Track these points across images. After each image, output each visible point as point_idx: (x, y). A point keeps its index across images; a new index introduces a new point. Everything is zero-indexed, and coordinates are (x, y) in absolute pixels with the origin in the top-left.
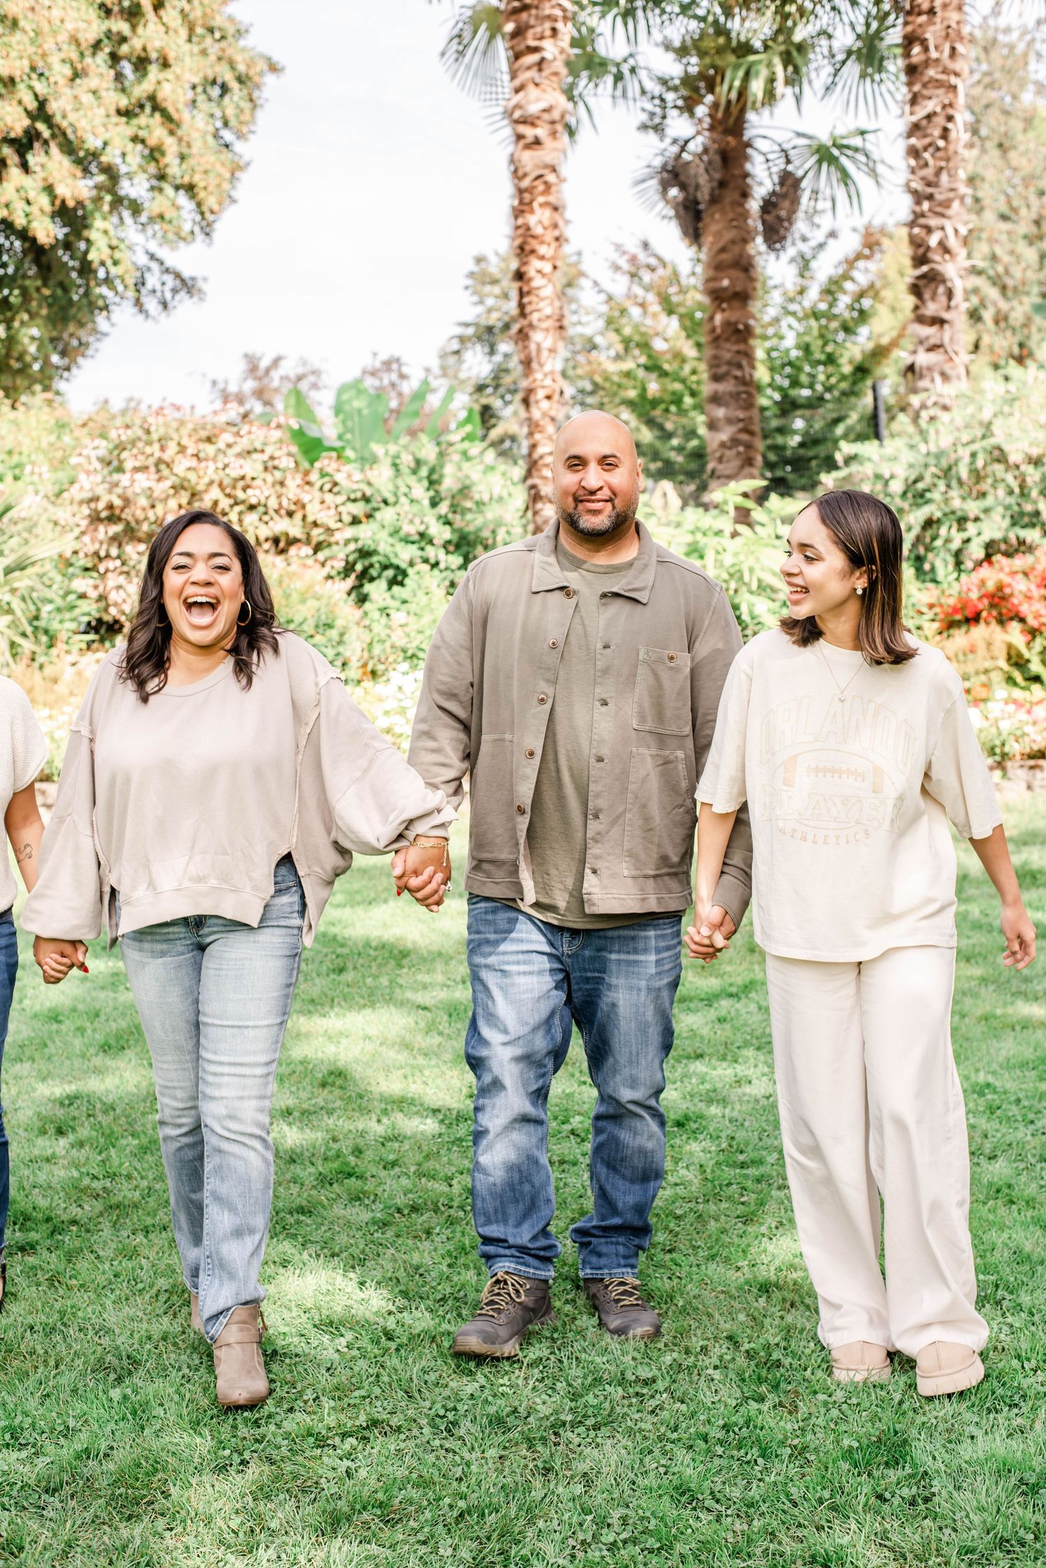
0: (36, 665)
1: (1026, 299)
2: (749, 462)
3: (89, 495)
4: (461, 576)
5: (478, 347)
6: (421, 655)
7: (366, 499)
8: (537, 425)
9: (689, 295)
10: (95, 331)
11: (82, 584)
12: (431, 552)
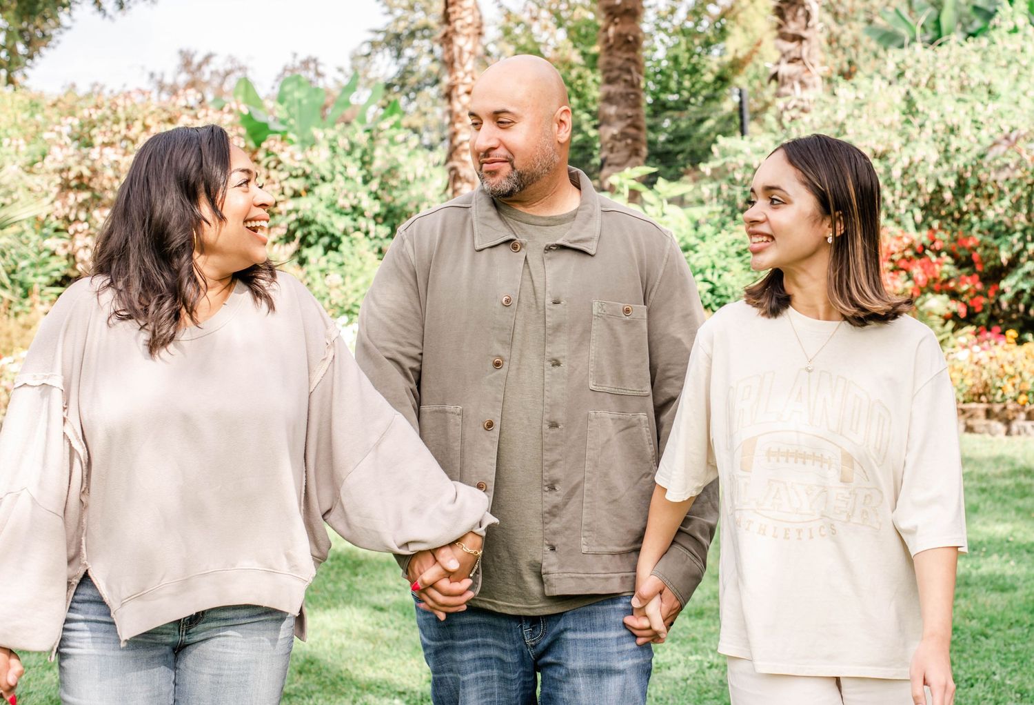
0: (12, 313)
1: (854, 24)
2: (636, 152)
3: (61, 166)
4: (389, 245)
5: (387, 51)
6: (356, 310)
7: (306, 176)
8: (458, 116)
9: (577, 12)
10: (59, 25)
11: (53, 243)
12: (362, 222)
